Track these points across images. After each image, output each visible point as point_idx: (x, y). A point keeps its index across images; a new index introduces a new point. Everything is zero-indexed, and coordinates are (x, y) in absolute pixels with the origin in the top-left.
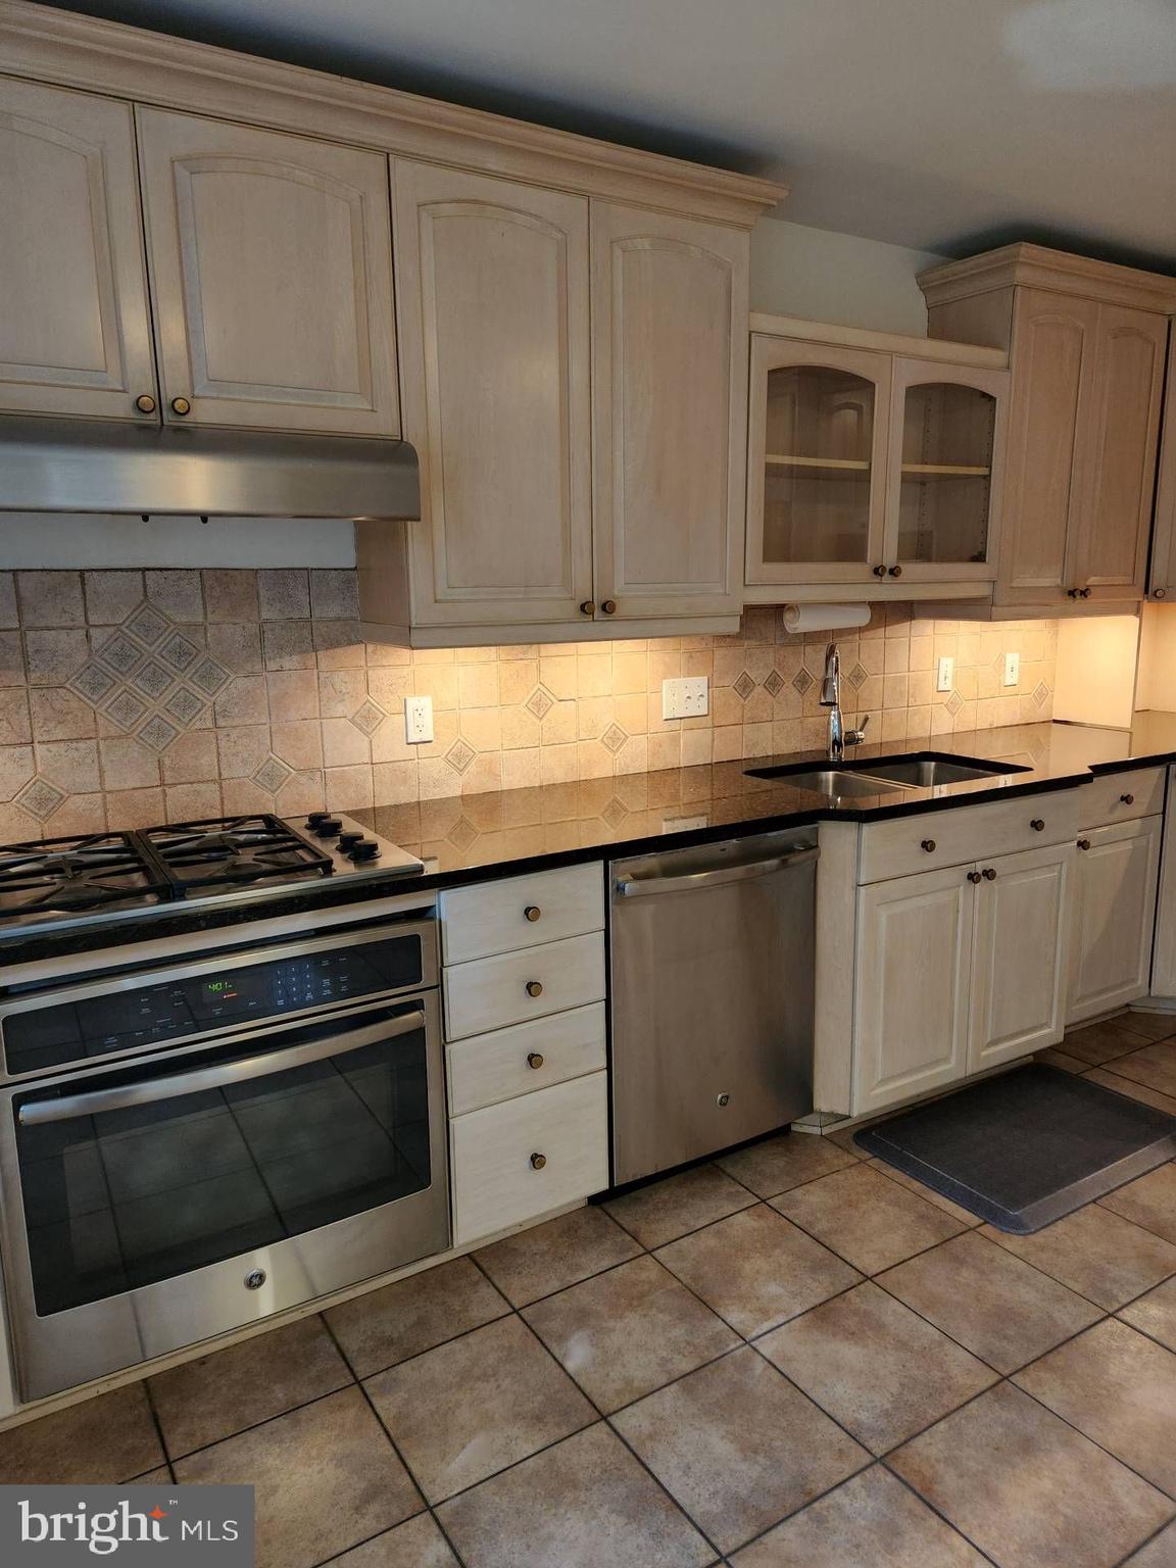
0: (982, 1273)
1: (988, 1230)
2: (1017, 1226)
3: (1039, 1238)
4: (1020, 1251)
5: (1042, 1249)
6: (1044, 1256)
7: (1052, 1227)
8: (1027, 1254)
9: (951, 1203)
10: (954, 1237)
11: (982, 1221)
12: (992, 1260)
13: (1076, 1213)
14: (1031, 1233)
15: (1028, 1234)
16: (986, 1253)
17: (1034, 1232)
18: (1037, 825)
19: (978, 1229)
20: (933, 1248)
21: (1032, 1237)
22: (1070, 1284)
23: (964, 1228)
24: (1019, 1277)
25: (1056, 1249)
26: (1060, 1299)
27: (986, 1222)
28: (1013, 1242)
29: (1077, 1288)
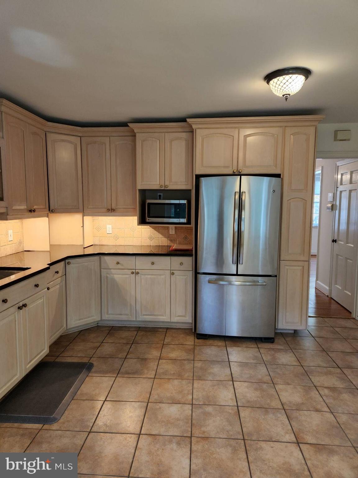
0: (49, 442)
1: (46, 427)
2: (55, 420)
3: (61, 421)
4: (58, 428)
5: (64, 423)
6: (65, 425)
7: (64, 414)
8: (60, 427)
9: (30, 424)
10: (36, 436)
11: (42, 425)
12: (51, 436)
13: (69, 406)
14: (59, 420)
15: (58, 421)
16: (48, 435)
17: (60, 419)
18: (37, 286)
19: (43, 428)
20: (30, 444)
21: (60, 421)
22: (76, 429)
23: (38, 431)
24: (61, 436)
25: (68, 421)
26: (74, 436)
27: (44, 425)
28: (55, 426)
29: (78, 429)
